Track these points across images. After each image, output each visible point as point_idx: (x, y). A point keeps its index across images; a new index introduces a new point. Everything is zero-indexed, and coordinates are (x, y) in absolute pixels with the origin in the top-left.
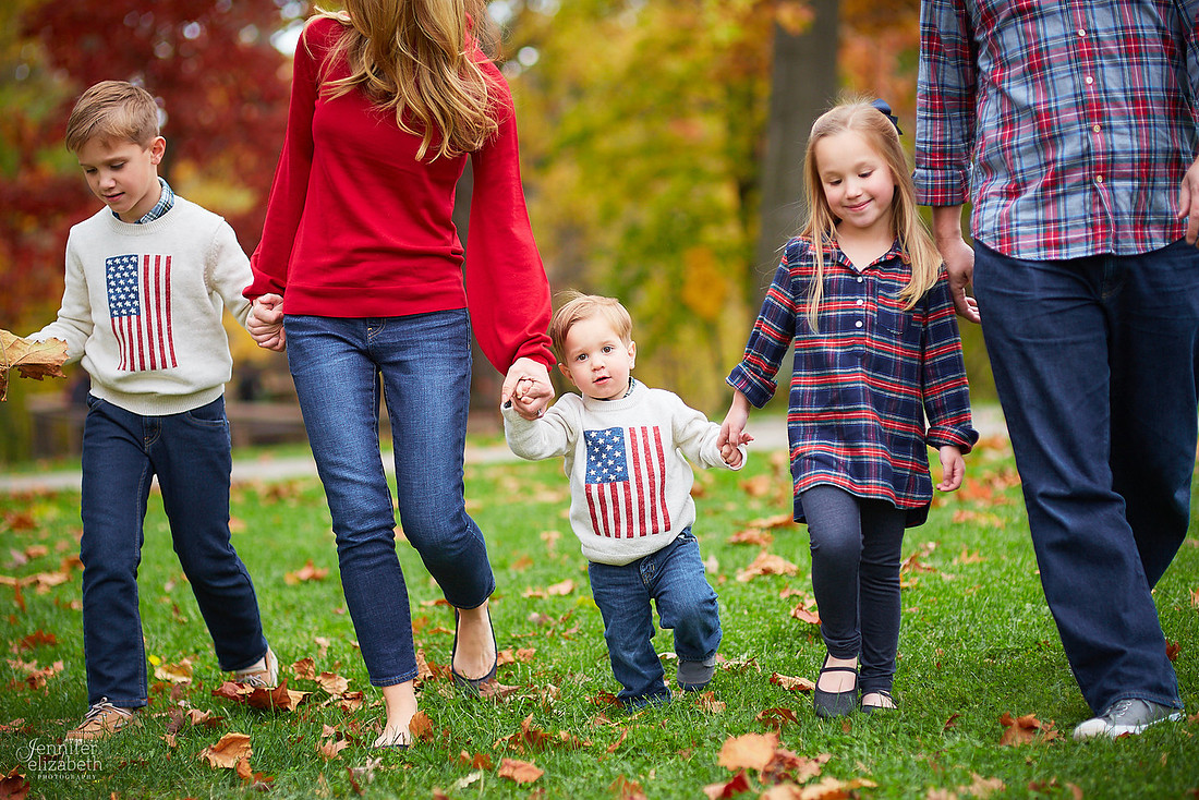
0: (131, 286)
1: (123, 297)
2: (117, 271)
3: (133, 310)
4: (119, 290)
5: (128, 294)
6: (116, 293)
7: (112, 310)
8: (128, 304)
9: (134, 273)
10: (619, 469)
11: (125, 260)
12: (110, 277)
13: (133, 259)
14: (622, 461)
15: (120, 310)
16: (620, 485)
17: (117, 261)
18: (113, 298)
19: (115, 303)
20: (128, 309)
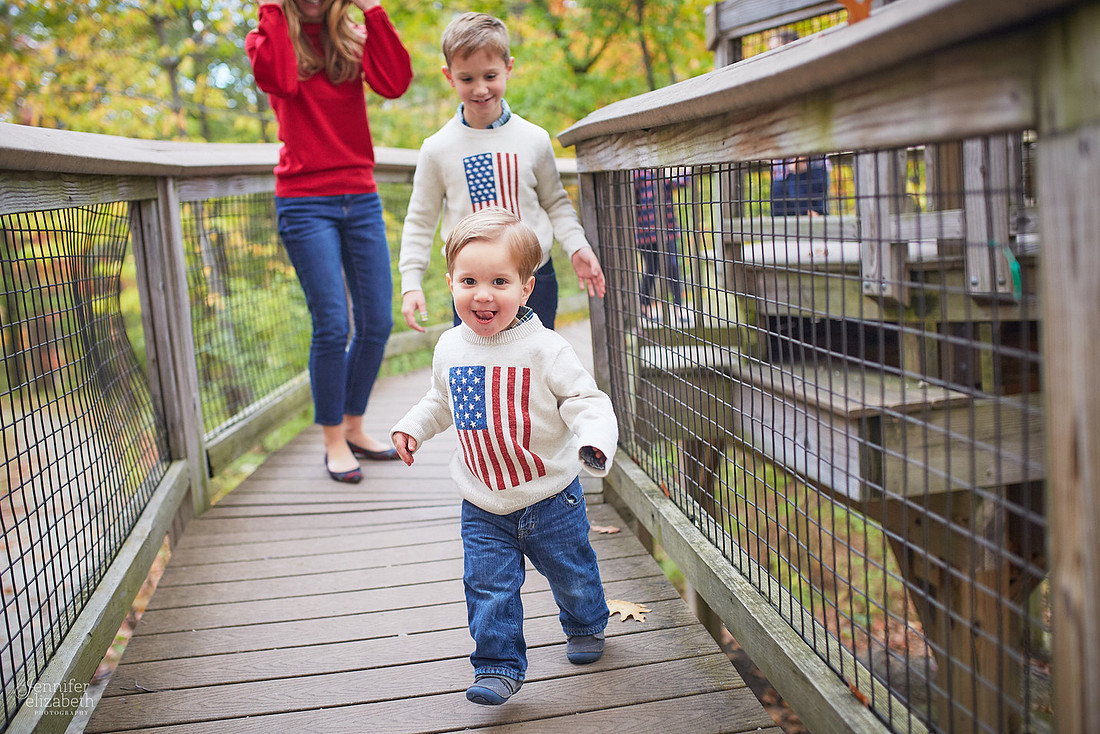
0: (487, 177)
1: (481, 186)
2: (474, 166)
3: (491, 196)
4: (477, 181)
5: (485, 184)
6: (475, 184)
7: (472, 198)
8: (486, 191)
9: (490, 167)
10: (479, 415)
11: (481, 158)
12: (469, 172)
13: (488, 156)
14: (481, 406)
15: (479, 197)
16: (480, 433)
17: (474, 159)
18: (474, 188)
19: (475, 192)
20: (486, 195)
